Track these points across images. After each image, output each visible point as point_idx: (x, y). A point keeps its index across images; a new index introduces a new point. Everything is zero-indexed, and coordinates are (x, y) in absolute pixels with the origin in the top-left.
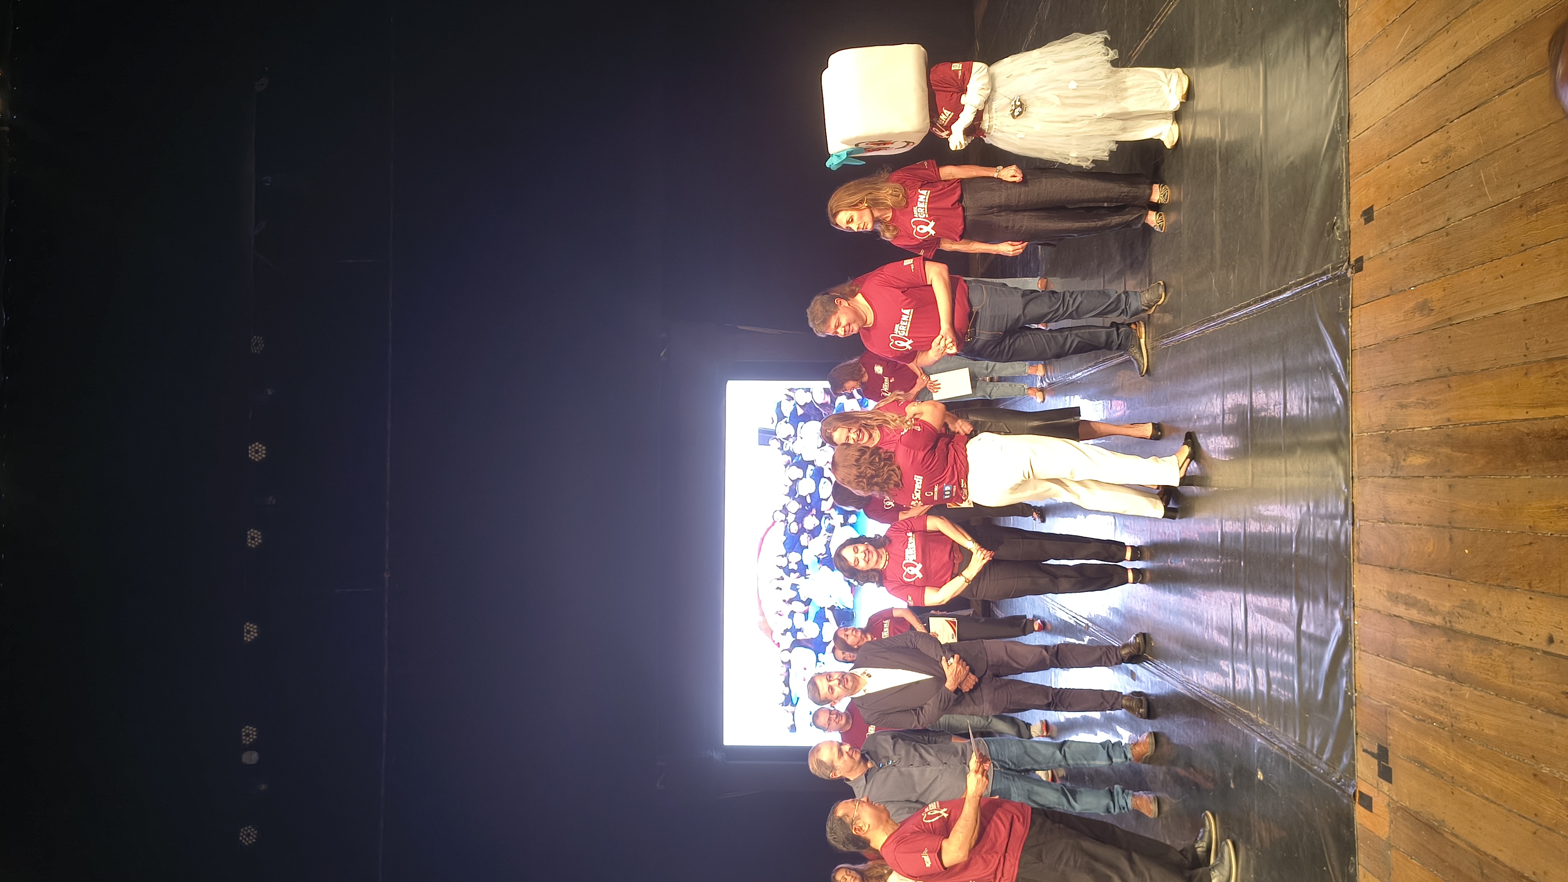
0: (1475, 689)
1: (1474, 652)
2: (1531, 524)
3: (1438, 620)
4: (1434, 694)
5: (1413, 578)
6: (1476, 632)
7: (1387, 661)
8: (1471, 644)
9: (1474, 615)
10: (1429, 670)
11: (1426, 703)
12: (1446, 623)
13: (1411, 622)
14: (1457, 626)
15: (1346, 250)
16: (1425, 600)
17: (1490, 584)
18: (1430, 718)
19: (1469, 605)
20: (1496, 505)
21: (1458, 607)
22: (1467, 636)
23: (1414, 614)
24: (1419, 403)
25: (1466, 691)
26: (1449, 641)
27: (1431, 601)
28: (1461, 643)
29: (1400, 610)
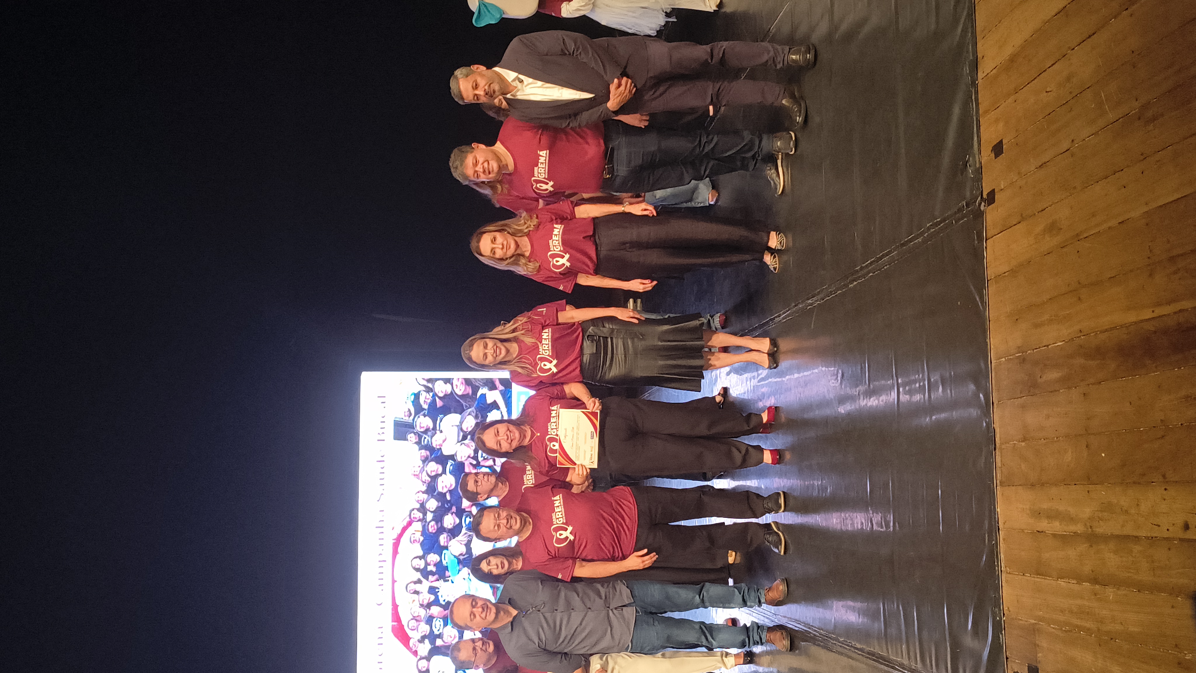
0: (1118, 589)
1: (1116, 552)
2: (1163, 418)
3: (1079, 528)
4: (1079, 602)
5: (1054, 491)
6: (1117, 532)
7: (1033, 579)
8: (1112, 545)
9: (1114, 515)
10: (1073, 579)
11: (1072, 613)
12: (1088, 529)
13: (1054, 535)
14: (1099, 530)
15: (978, 185)
16: (1066, 510)
17: (1127, 483)
18: (1077, 626)
19: (1108, 508)
20: (1128, 404)
21: (1097, 511)
22: (1106, 538)
23: (1057, 527)
24: (1052, 320)
25: (1110, 592)
26: (1091, 546)
27: (1072, 510)
28: (1103, 547)
29: (1044, 525)
